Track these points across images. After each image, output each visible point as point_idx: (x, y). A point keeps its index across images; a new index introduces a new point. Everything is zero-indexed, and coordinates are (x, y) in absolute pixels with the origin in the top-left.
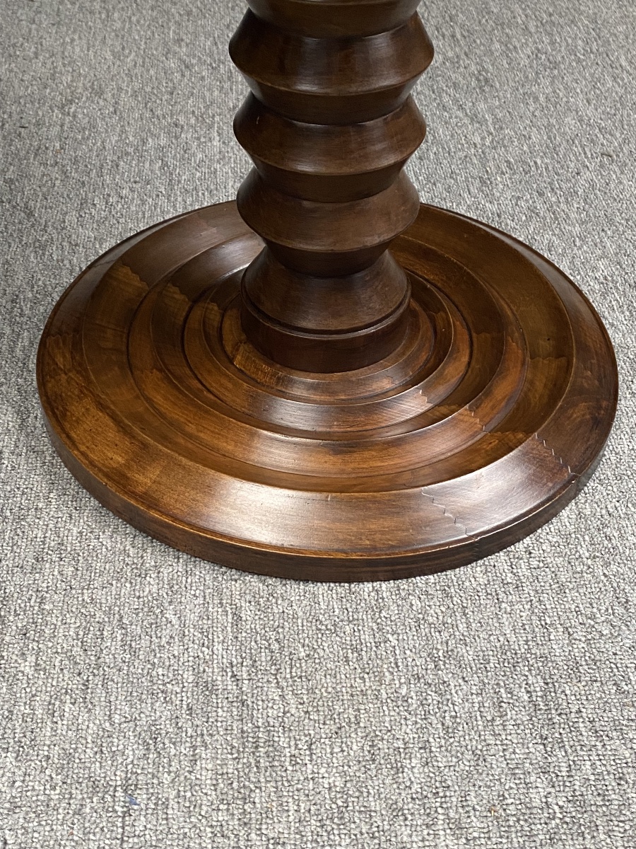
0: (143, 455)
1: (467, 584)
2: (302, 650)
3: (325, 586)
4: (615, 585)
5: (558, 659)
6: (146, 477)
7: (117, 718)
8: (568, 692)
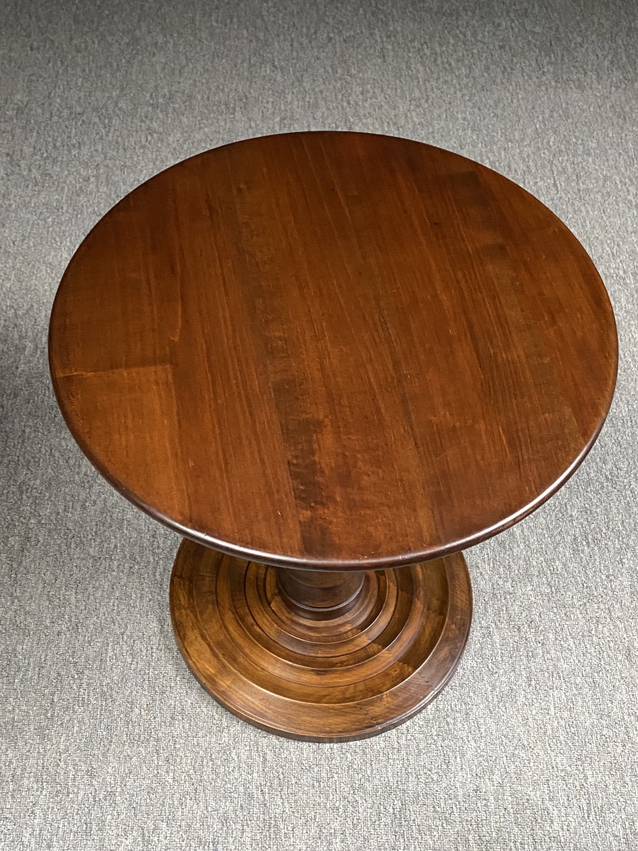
0: (223, 670)
1: (375, 747)
2: (293, 779)
3: (307, 744)
4: (445, 752)
5: (410, 792)
6: (225, 683)
7: (209, 809)
8: (411, 810)
